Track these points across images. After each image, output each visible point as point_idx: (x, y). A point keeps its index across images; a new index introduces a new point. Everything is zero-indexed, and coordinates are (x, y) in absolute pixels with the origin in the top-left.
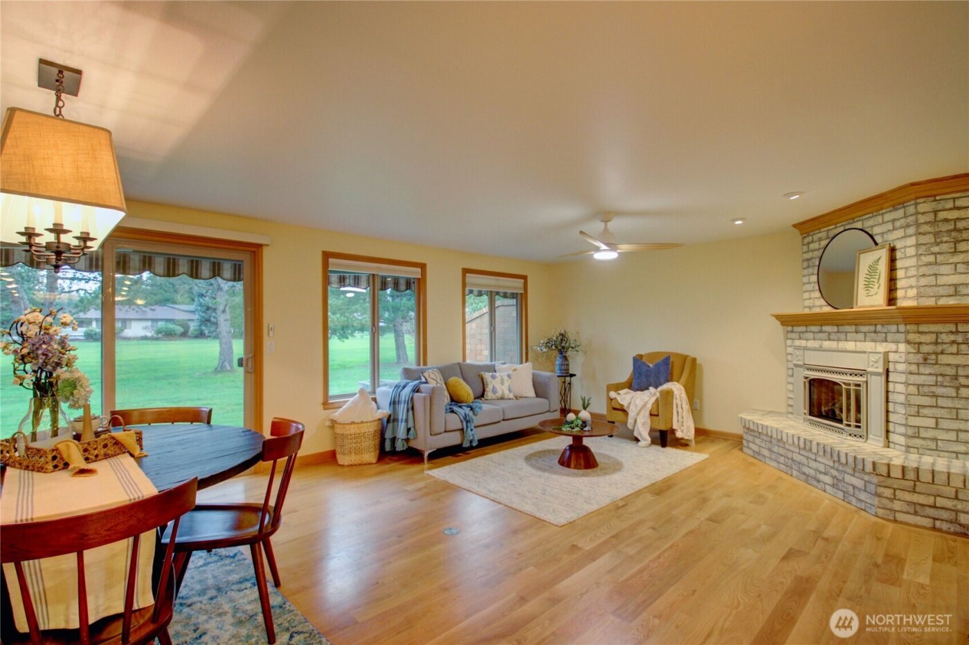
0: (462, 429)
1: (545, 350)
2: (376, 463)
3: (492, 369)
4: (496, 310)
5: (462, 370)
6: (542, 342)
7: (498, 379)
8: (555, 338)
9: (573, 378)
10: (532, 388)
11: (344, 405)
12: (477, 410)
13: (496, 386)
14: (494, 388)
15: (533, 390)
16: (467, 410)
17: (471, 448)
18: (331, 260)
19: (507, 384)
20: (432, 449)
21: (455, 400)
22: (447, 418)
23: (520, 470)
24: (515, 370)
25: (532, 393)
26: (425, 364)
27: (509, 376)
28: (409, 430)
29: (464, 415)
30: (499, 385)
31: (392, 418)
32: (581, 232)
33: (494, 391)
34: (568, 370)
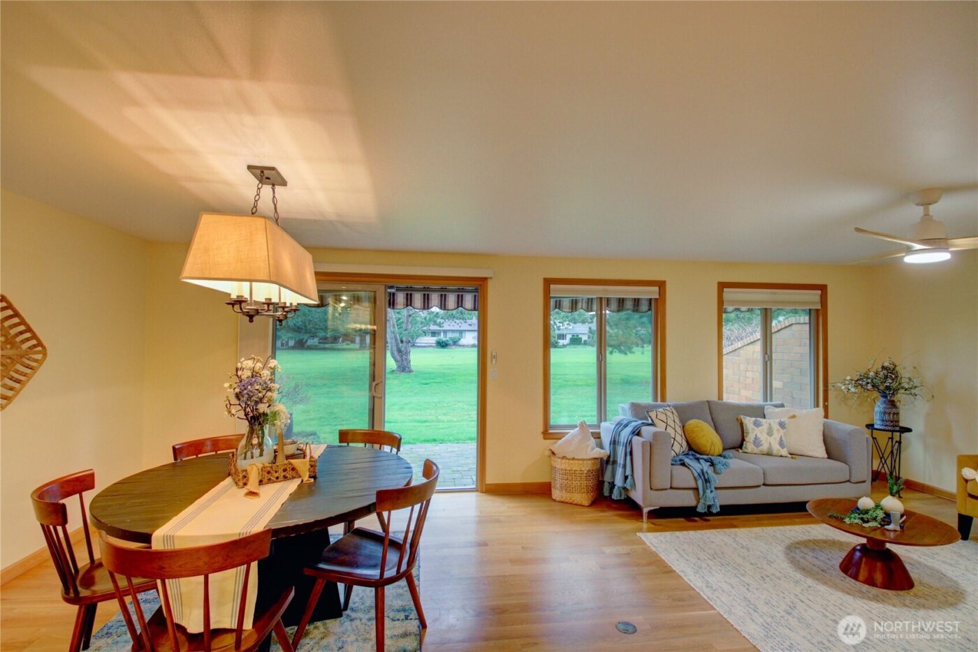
0: (697, 489)
1: (853, 390)
2: (588, 506)
3: (759, 412)
4: (774, 336)
5: (713, 411)
6: (848, 378)
7: (765, 427)
8: (872, 374)
9: (906, 435)
10: (823, 445)
11: (563, 437)
12: (719, 467)
13: (759, 435)
14: (756, 438)
15: (824, 448)
16: (706, 466)
17: (709, 513)
18: (552, 287)
19: (777, 436)
20: (651, 506)
21: (693, 450)
22: (674, 472)
23: (770, 563)
24: (794, 417)
25: (820, 452)
26: (663, 399)
27: (782, 425)
28: (626, 478)
29: (699, 471)
30: (762, 435)
31: (611, 459)
32: (858, 230)
33: (757, 442)
34: (898, 421)
